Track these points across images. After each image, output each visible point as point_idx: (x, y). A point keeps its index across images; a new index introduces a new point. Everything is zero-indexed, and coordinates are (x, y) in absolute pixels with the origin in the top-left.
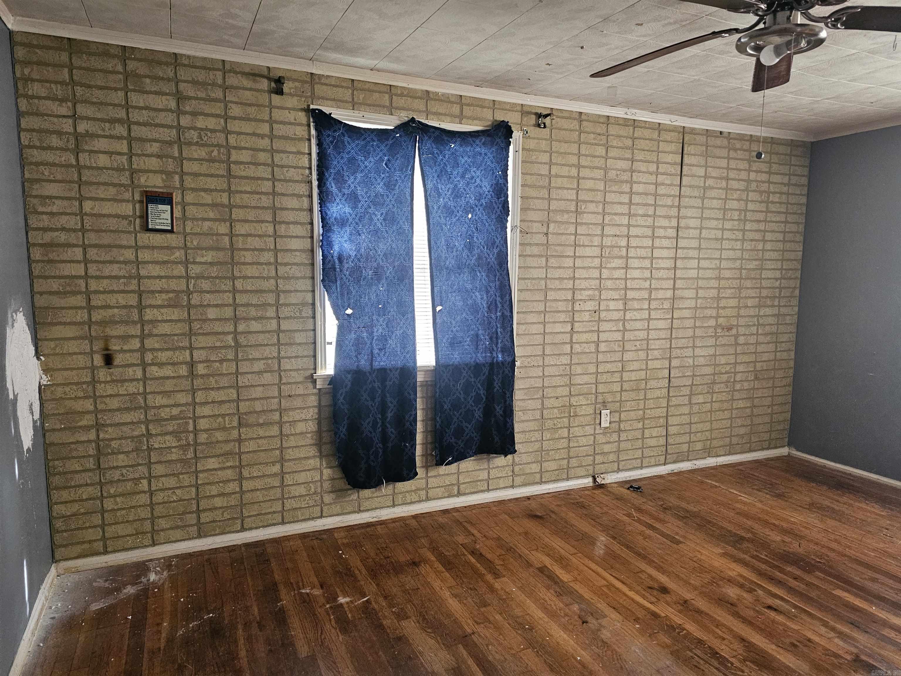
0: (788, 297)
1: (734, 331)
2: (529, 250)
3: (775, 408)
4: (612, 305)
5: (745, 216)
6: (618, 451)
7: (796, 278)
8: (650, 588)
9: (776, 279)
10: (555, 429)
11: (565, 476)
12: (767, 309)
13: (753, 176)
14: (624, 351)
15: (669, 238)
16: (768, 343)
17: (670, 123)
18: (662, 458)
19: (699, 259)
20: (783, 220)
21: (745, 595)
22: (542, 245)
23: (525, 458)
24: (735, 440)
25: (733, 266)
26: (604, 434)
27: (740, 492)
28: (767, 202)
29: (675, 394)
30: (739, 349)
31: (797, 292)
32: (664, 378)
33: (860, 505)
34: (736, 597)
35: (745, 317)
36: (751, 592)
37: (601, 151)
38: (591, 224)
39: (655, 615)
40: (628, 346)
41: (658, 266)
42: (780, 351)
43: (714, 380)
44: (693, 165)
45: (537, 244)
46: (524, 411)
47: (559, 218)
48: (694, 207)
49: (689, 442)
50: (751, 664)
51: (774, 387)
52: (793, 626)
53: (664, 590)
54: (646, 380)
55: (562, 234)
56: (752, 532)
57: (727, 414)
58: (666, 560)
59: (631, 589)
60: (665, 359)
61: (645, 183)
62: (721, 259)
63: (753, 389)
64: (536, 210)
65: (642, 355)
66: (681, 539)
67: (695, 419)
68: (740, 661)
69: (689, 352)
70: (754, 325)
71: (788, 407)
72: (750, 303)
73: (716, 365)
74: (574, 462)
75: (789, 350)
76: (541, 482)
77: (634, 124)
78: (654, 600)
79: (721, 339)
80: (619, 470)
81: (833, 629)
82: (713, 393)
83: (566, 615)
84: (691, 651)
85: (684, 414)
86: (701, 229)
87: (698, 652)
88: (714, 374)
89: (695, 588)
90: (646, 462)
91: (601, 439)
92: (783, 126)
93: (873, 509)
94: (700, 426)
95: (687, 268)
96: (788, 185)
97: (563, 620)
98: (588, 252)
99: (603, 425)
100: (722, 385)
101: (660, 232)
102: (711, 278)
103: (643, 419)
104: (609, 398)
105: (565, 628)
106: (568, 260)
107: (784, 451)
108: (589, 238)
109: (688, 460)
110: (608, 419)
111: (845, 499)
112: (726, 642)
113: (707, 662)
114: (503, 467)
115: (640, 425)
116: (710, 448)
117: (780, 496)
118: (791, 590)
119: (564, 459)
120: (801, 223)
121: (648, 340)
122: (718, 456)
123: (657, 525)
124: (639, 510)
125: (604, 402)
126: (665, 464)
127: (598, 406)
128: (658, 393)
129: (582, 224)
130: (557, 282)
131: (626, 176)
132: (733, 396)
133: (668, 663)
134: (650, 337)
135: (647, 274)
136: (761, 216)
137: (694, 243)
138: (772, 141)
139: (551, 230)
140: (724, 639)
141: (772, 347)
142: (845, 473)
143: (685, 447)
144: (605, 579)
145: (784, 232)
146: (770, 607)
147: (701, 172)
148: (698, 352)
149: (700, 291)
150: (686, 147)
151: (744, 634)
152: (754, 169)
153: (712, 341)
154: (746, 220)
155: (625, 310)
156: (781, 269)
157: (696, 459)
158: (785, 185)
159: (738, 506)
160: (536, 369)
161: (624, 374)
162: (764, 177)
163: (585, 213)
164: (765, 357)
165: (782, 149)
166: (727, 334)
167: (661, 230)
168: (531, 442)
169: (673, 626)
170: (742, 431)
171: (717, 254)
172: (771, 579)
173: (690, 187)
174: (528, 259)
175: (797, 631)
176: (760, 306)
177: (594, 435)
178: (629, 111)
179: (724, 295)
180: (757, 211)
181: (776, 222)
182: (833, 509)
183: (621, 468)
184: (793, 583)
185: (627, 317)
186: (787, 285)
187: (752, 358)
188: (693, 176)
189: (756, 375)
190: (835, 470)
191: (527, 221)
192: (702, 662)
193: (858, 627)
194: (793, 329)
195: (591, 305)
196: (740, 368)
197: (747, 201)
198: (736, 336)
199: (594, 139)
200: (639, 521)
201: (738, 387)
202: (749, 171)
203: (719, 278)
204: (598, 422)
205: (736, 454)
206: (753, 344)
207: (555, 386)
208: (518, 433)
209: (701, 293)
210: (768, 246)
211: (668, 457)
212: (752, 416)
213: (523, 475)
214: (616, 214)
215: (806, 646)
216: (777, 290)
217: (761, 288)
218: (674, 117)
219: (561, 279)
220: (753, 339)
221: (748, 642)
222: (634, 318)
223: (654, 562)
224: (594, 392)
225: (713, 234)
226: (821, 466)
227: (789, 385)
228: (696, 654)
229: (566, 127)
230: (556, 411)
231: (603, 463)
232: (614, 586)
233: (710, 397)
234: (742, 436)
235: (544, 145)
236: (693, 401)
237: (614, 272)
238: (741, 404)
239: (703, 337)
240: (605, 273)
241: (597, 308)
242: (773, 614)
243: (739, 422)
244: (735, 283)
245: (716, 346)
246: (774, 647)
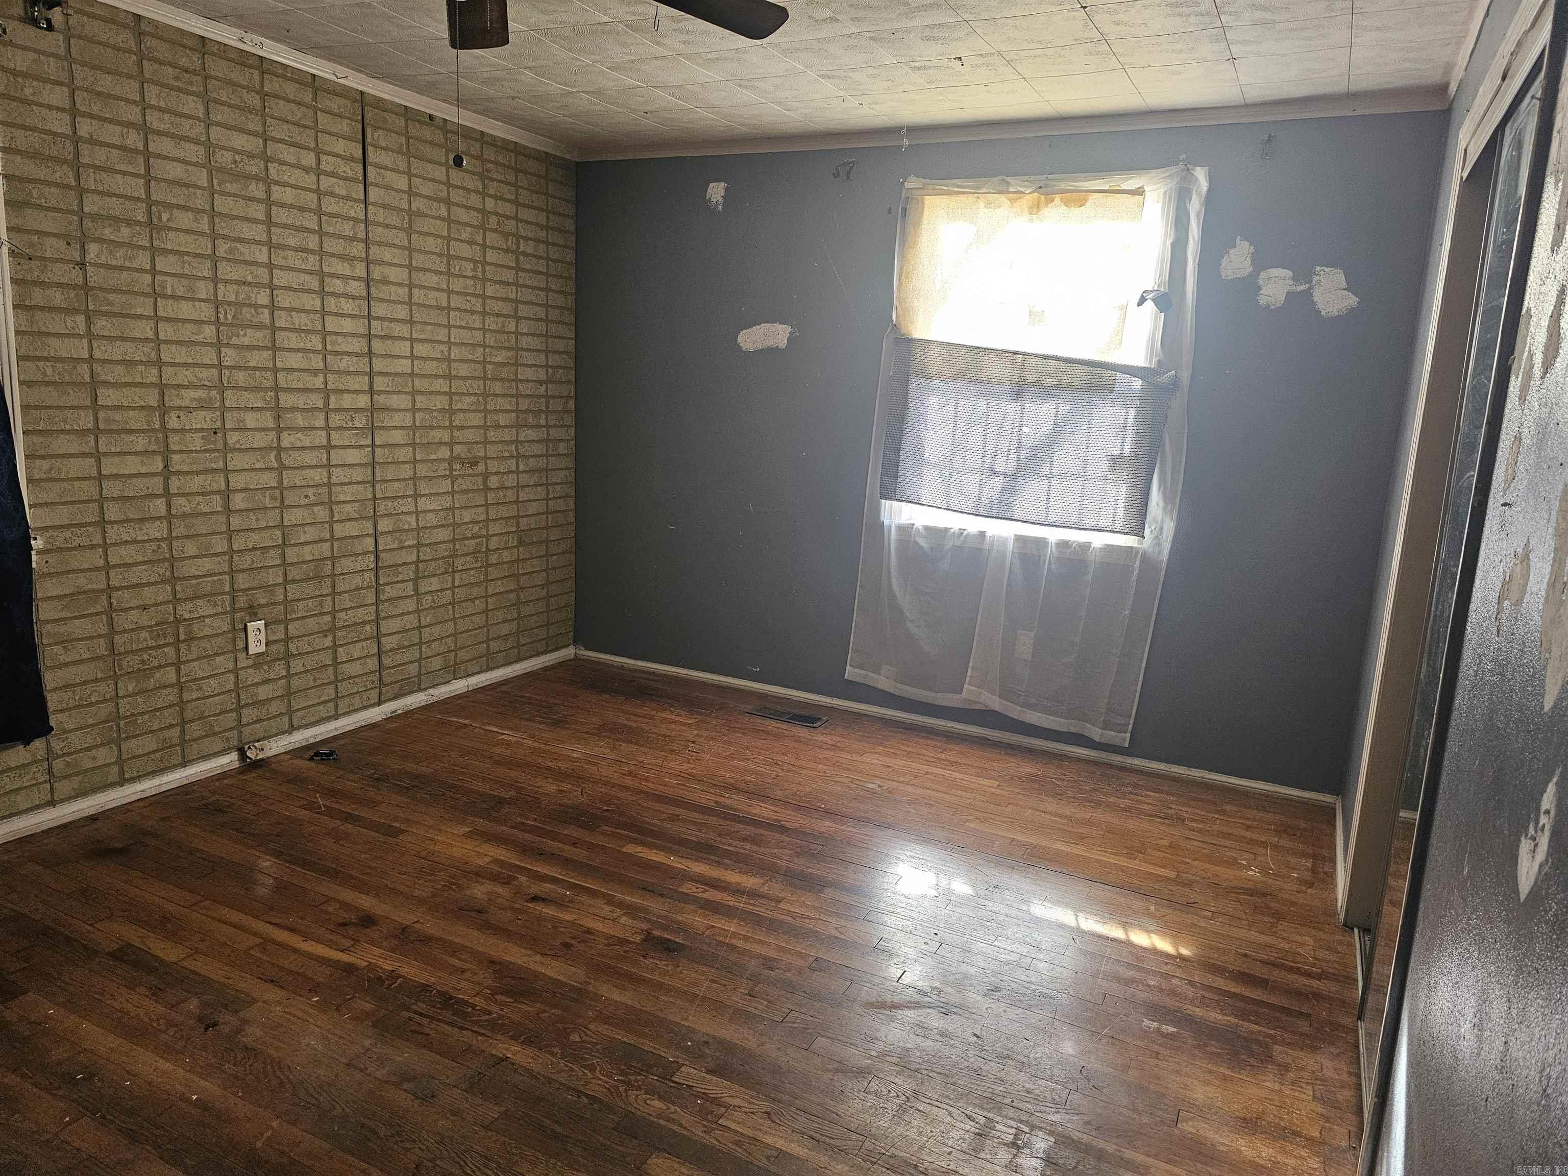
0: (559, 412)
1: (481, 468)
2: (38, 296)
3: (552, 587)
4: (251, 420)
5: (484, 272)
6: (289, 694)
7: (568, 382)
8: (344, 925)
9: (540, 382)
10: (144, 672)
11: (177, 759)
12: (530, 431)
13: (490, 204)
14: (283, 507)
15: (354, 298)
16: (535, 485)
17: (334, 79)
18: (374, 694)
19: (412, 340)
20: (543, 285)
21: (500, 890)
22: (74, 287)
23: (77, 740)
24: (494, 646)
25: (470, 357)
26: (256, 666)
27: (502, 728)
28: (517, 253)
29: (390, 580)
30: (491, 497)
31: (571, 405)
32: (365, 553)
33: (664, 715)
34: (485, 897)
35: (497, 442)
36: (508, 883)
37: (193, 106)
38: (188, 254)
39: (349, 969)
40: (291, 498)
41: (337, 348)
42: (554, 498)
43: (455, 550)
44: (386, 168)
45: (59, 285)
46: (66, 642)
47: (108, 232)
48: (394, 246)
49: (419, 661)
50: (504, 998)
51: (548, 555)
52: (568, 917)
53: (368, 921)
54: (333, 559)
55: (121, 268)
56: (516, 788)
57: (479, 605)
58: (375, 869)
59: (306, 936)
60: (366, 518)
61: (296, 187)
62: (449, 343)
63: (518, 560)
64: (48, 209)
65: (321, 513)
66: (403, 826)
67: (427, 619)
68: (486, 999)
69: (408, 505)
70: (512, 457)
71: (571, 584)
72: (503, 419)
73: (455, 525)
74: (195, 729)
75: (567, 496)
76: (122, 782)
77: (263, 65)
78: (349, 943)
79: (460, 480)
80: (292, 728)
81: (621, 905)
82: (454, 572)
83: (171, 1024)
84: (408, 1009)
85: (409, 613)
86: (411, 286)
87: (421, 1006)
88: (453, 541)
89: (421, 901)
90: (343, 707)
91: (253, 676)
92: (529, 125)
93: (678, 718)
94: (437, 630)
95: (390, 356)
96: (547, 228)
97: (163, 1036)
98: (186, 310)
99: (252, 651)
100: (468, 558)
101: (337, 285)
102: (436, 376)
103: (333, 629)
104: (262, 599)
105: (166, 1051)
106: (141, 324)
107: (569, 652)
108: (185, 282)
109: (420, 690)
110: (262, 637)
111: (646, 710)
112: (468, 975)
113: (433, 1018)
114: (24, 766)
115: (328, 642)
116: (456, 664)
117: (559, 723)
118: (566, 862)
119: (171, 726)
120: (571, 294)
121: (329, 485)
122: (468, 676)
123: (363, 812)
124: (331, 793)
125: (251, 607)
126: (379, 703)
127: (238, 615)
128: (357, 580)
129: (165, 251)
130: (119, 369)
131: (254, 167)
132: (486, 575)
133: (367, 1043)
134: (334, 479)
135: (317, 362)
136: (509, 276)
137: (402, 312)
138: (516, 149)
139: (91, 256)
140: (463, 971)
141: (541, 492)
142: (648, 673)
143: (413, 669)
144: (255, 934)
145: (546, 306)
146: (535, 899)
147: (402, 182)
148: (423, 504)
149: (418, 398)
150: (369, 131)
151: (494, 953)
152: (492, 192)
153: (446, 485)
154: (484, 280)
155: (279, 430)
156: (547, 366)
157: (434, 686)
158: (542, 227)
159: (499, 750)
160: (88, 554)
161: (288, 551)
162: (508, 209)
163: (170, 229)
164: (533, 508)
165: (532, 166)
166: (471, 471)
167: (338, 282)
168: (91, 705)
169: (380, 979)
170: (505, 629)
171: (442, 335)
172: (541, 854)
173: (384, 206)
174: (39, 315)
175: (573, 923)
176: (518, 426)
177: (235, 671)
178: (248, 37)
179: (459, 406)
180: (502, 266)
181: (533, 288)
182: (631, 727)
183: (295, 723)
184: (569, 851)
185: (285, 443)
186: (556, 393)
187: (512, 511)
188: (387, 188)
189: (520, 537)
190: (636, 670)
191: (27, 231)
192: (425, 1021)
193: (653, 891)
194: (570, 463)
195: (203, 419)
196: (495, 528)
197: (484, 246)
198: (486, 476)
199: (176, 78)
200: (330, 812)
201: (493, 559)
202: (483, 194)
203: (449, 377)
204: (241, 645)
205: (498, 667)
206: (512, 488)
207: (137, 585)
208: (55, 689)
209: (421, 401)
210: (524, 327)
211: (384, 690)
212: (518, 604)
213: (76, 774)
214: (241, 240)
215: (583, 941)
216: (543, 400)
217: (518, 396)
218: (342, 70)
219: (128, 363)
220: (511, 480)
221: (500, 963)
222: (299, 444)
223: (352, 877)
224: (227, 589)
225: (432, 298)
226: (618, 667)
227: (570, 552)
228: (415, 1012)
229: (103, 37)
230: (144, 634)
231: (259, 721)
232: (275, 942)
233: (450, 579)
234: (505, 638)
235: (52, 68)
236: (422, 589)
237: (248, 354)
238: (499, 587)
239: (431, 479)
240: (230, 356)
241: (219, 423)
242: (539, 907)
243: (500, 615)
244: (477, 386)
245: (453, 493)
246: (538, 958)
